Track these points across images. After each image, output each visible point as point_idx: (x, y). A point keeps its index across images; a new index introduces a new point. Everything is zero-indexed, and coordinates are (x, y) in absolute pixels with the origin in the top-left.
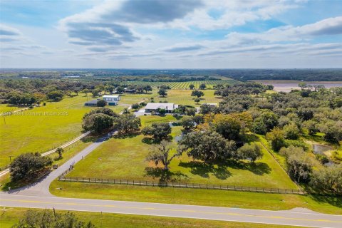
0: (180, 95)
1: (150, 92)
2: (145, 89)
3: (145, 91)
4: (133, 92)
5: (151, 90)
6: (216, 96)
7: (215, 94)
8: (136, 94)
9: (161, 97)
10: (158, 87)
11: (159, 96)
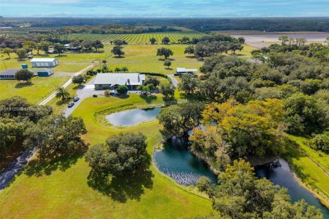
1: (101, 49)
2: (93, 45)
3: (93, 48)
4: (78, 51)
5: (102, 46)
6: (187, 55)
8: (83, 52)
9: (116, 57)
10: (111, 42)
11: (114, 55)
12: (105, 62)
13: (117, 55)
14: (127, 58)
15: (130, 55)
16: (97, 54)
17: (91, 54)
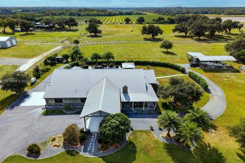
0: (118, 32)
1: (74, 28)
2: (67, 23)
3: (67, 26)
5: (76, 25)
7: (174, 31)
8: (55, 31)
9: (92, 36)
10: (86, 22)
11: (89, 34)
12: (77, 42)
13: (93, 34)
14: (104, 37)
15: (108, 34)
16: (70, 33)
17: (64, 33)
